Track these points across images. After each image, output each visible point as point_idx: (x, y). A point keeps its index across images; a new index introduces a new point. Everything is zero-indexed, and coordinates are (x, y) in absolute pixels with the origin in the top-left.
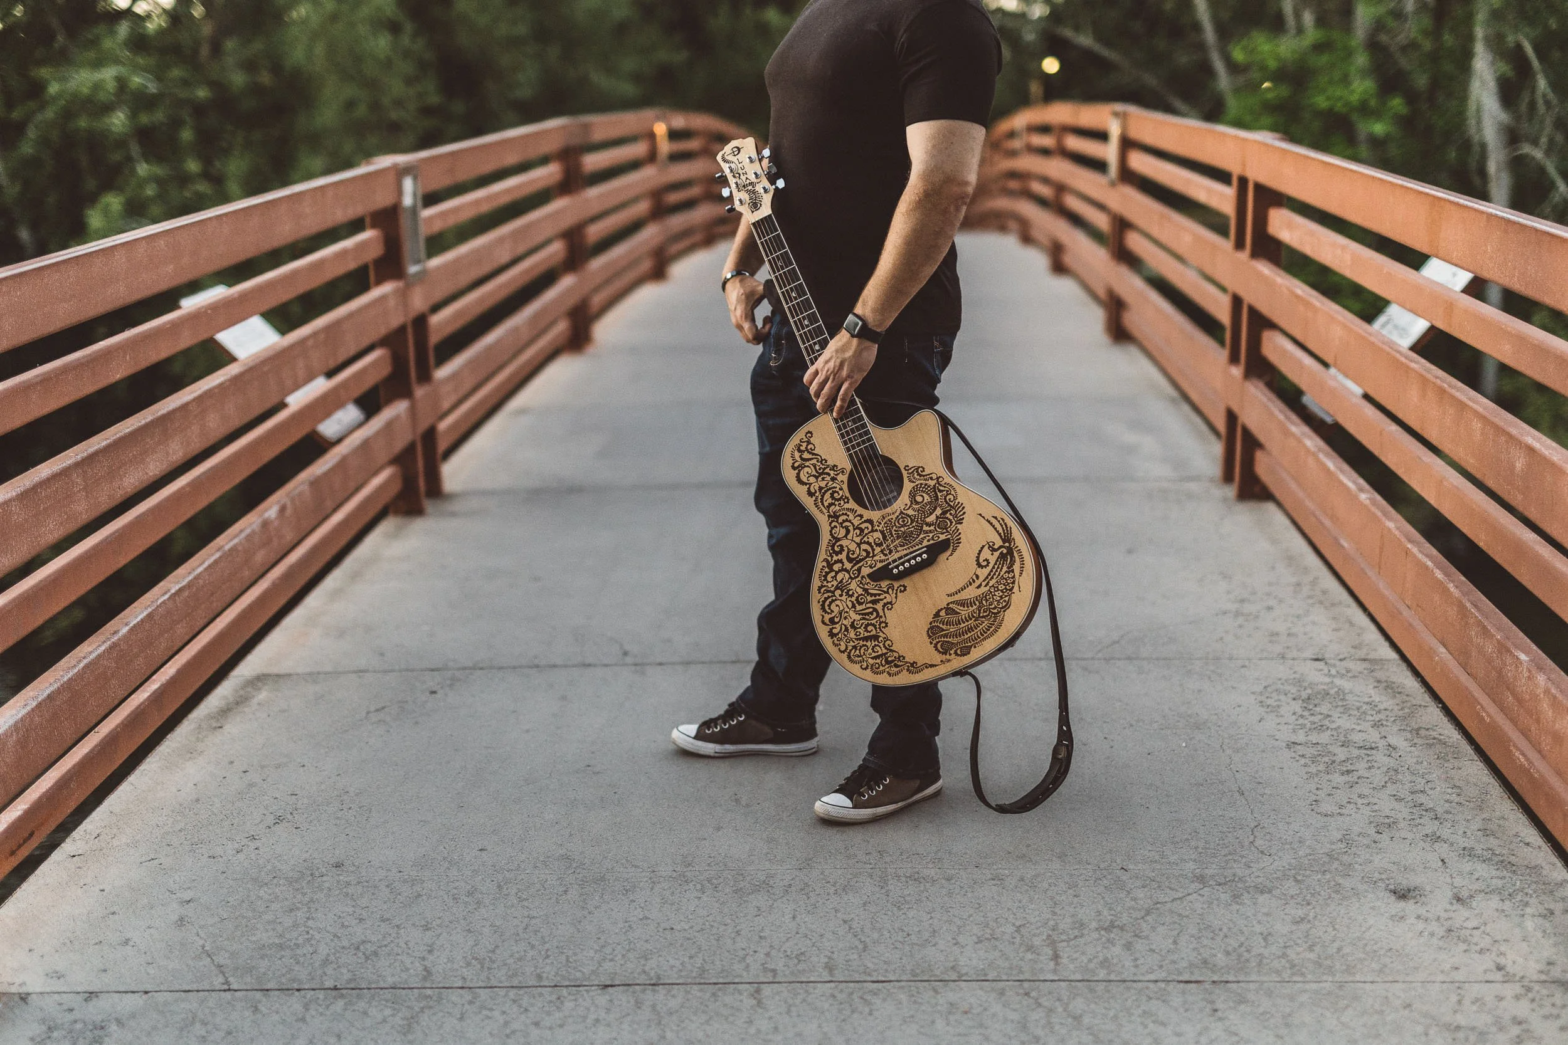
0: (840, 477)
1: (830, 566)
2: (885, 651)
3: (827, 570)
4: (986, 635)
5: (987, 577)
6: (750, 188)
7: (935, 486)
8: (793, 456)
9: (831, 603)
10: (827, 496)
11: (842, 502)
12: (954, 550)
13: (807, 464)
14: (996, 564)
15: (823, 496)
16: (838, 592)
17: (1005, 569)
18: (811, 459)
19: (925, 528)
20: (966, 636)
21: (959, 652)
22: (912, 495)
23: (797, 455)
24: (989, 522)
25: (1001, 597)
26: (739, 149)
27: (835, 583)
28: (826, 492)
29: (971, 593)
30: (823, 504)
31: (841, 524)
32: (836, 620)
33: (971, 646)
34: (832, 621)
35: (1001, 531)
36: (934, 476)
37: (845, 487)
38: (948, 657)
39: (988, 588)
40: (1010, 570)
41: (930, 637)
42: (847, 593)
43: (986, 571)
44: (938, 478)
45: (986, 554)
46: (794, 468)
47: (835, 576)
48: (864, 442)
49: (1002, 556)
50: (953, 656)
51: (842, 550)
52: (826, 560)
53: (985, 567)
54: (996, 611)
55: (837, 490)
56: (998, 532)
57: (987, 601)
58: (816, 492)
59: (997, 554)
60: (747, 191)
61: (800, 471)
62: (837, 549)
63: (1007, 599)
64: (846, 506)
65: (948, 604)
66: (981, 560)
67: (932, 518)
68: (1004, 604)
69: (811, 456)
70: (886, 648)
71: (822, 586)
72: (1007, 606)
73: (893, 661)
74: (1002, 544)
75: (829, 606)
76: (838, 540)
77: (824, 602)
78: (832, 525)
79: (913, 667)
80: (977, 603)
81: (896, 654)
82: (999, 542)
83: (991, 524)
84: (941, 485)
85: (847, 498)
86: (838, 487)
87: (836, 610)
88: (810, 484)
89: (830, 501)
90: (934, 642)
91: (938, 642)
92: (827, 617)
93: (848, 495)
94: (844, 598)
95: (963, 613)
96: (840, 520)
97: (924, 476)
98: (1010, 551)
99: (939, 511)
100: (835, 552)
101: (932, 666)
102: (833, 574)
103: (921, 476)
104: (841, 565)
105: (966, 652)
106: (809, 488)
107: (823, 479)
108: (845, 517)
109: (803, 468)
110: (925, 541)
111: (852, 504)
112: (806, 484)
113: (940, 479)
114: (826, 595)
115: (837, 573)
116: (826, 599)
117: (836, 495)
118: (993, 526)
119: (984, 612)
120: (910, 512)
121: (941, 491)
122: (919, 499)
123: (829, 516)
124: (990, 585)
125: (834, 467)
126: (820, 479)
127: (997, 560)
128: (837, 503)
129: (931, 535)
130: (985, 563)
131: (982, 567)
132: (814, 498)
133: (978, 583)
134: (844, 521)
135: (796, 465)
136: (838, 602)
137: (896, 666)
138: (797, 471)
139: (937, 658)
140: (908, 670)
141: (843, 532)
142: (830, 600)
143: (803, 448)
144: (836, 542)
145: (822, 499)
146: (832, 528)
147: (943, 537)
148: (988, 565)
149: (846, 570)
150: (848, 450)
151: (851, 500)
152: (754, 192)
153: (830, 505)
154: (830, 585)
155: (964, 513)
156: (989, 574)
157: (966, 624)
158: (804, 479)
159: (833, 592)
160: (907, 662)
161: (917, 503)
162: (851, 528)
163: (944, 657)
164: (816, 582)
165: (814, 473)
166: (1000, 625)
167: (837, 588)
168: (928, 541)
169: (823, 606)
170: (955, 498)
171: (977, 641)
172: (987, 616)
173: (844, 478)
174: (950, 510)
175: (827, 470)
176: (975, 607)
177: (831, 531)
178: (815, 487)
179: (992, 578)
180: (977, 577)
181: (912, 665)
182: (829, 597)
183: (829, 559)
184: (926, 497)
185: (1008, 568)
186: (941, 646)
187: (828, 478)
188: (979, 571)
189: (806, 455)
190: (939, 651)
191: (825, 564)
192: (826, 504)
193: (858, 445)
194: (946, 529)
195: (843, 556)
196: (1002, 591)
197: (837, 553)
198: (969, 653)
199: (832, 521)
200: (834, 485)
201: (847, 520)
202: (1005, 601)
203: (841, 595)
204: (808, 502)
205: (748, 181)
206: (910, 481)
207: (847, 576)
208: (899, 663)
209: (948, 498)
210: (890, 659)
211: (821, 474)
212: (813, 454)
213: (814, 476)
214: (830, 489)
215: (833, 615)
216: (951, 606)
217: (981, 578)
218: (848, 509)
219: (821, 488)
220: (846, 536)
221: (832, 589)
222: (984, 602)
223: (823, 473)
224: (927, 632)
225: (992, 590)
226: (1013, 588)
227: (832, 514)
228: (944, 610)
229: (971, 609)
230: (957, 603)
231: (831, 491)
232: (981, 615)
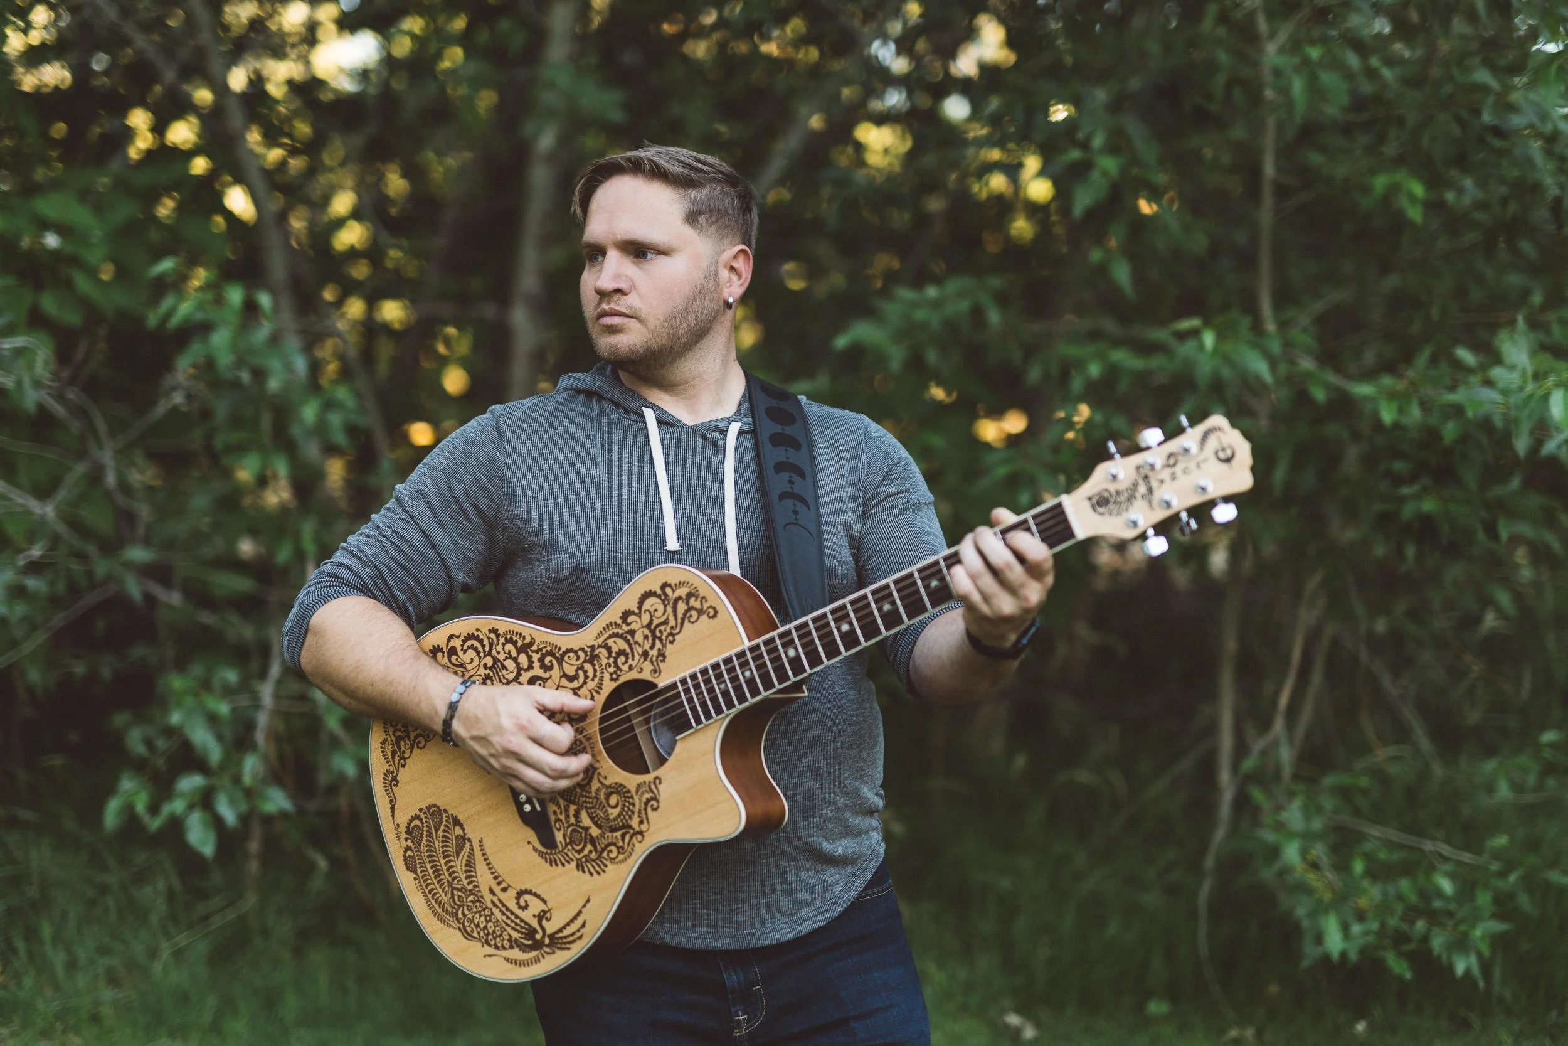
0: (647, 666)
1: (524, 649)
2: (412, 736)
3: (520, 643)
4: (430, 895)
5: (504, 905)
6: (1142, 489)
7: (630, 827)
8: (681, 584)
9: (476, 649)
10: (622, 644)
11: (612, 670)
12: (541, 854)
13: (669, 609)
14: (522, 920)
15: (621, 636)
16: (489, 661)
17: (515, 935)
18: (676, 619)
19: (573, 808)
20: (429, 866)
21: (409, 853)
22: (619, 789)
23: (682, 592)
24: (579, 913)
25: (477, 926)
26: (1228, 460)
27: (501, 657)
28: (628, 642)
29: (484, 878)
30: (610, 637)
31: (582, 668)
32: (454, 658)
33: (416, 873)
34: (453, 651)
35: (566, 932)
36: (644, 827)
37: (634, 675)
38: (404, 836)
39: (490, 905)
40: (514, 944)
41: (429, 808)
42: (488, 677)
43: (512, 904)
44: (641, 833)
45: (536, 906)
46: (664, 586)
47: (511, 658)
48: (694, 710)
49: (531, 933)
50: (404, 844)
51: (547, 668)
52: (531, 644)
53: (518, 903)
54: (460, 915)
55: (630, 661)
56: (564, 927)
57: (473, 902)
58: (628, 624)
59: (534, 923)
60: (1135, 485)
61: (659, 596)
62: (548, 659)
63: (475, 934)
64: (607, 676)
65: (469, 840)
66: (527, 897)
67: (586, 821)
68: (469, 929)
69: (680, 615)
70: (416, 738)
71: (498, 636)
72: (467, 935)
73: (400, 748)
74: (549, 932)
75: (472, 647)
76: (560, 661)
77: (477, 638)
78: (581, 654)
79: (392, 780)
80: (470, 887)
81: (407, 755)
82: (551, 927)
83: (575, 918)
84: (631, 837)
85: (617, 679)
86: (634, 664)
87: (466, 658)
88: (639, 615)
89: (615, 649)
90: (422, 816)
91: (421, 820)
92: (456, 643)
93: (622, 680)
94: (482, 671)
95: (458, 863)
96: (587, 666)
97: (646, 809)
98: (537, 945)
99: (595, 831)
100: (543, 656)
101: (393, 809)
102: (514, 654)
103: (646, 804)
104: (525, 666)
105: (410, 864)
106: (633, 613)
107: (646, 637)
108: (591, 674)
109: (663, 601)
110: (555, 808)
111: (609, 687)
112: (640, 608)
113: (639, 837)
114: (486, 642)
115: (515, 660)
116: (481, 641)
117: (622, 659)
118: (572, 921)
119: (459, 897)
120: (595, 785)
121: (623, 837)
122: (613, 800)
123: (592, 647)
125: (662, 655)
126: (647, 632)
127: (526, 923)
128: (611, 660)
129: (562, 817)
130: (522, 903)
131: (518, 897)
132: (619, 621)
133: (497, 889)
134: (585, 672)
135: (668, 590)
136: (476, 659)
137: (393, 754)
138: (659, 591)
139: (403, 819)
140: (388, 771)
141: (570, 671)
142: (480, 649)
143: (692, 601)
144: (557, 659)
145: (617, 635)
146: (576, 652)
147: (559, 836)
148: (520, 907)
149: (519, 675)
150: (684, 681)
151: (614, 685)
152: (1131, 498)
153: (609, 649)
154: (500, 648)
155: (591, 874)
156: (508, 909)
157: (445, 868)
158: (647, 605)
159: (490, 654)
160: (398, 771)
161: (608, 796)
162: (575, 684)
163: (403, 829)
164: (503, 624)
165: (656, 622)
166: (442, 920)
167: (495, 660)
168: (555, 813)
169: (470, 637)
170: (612, 860)
171: (422, 882)
172: (454, 901)
173: (646, 675)
174: (596, 851)
175: (658, 645)
176: (465, 882)
177: (571, 650)
178: (635, 623)
179: (503, 914)
180: (504, 890)
181: (395, 779)
182: (483, 646)
183: (534, 648)
184: (615, 812)
185: (516, 940)
186: (416, 826)
187: (647, 646)
188: (512, 893)
189: (682, 607)
190: (411, 821)
191: (528, 640)
192: (610, 642)
193: (690, 700)
194: (572, 842)
195: (537, 671)
196: (485, 927)
197: (541, 660)
198: (408, 869)
199: (585, 652)
200: (637, 657)
201: (586, 677)
202: (472, 931)
203: (485, 666)
204: (611, 613)
205: (1154, 484)
206: (639, 786)
207: (511, 677)
208: (397, 758)
209: (613, 848)
210: (402, 743)
211: (653, 632)
212: (683, 620)
213: (651, 622)
214: (632, 649)
215: (460, 653)
216: (468, 844)
217: (502, 896)
218: (602, 679)
219: (632, 633)
220: (565, 675)
221: (494, 652)
222: (471, 898)
223: (654, 637)
224: (434, 806)
225: (487, 912)
226: (490, 945)
227: (596, 652)
228: (462, 833)
229: (463, 876)
230: (471, 854)
231: (628, 650)
232: (455, 892)
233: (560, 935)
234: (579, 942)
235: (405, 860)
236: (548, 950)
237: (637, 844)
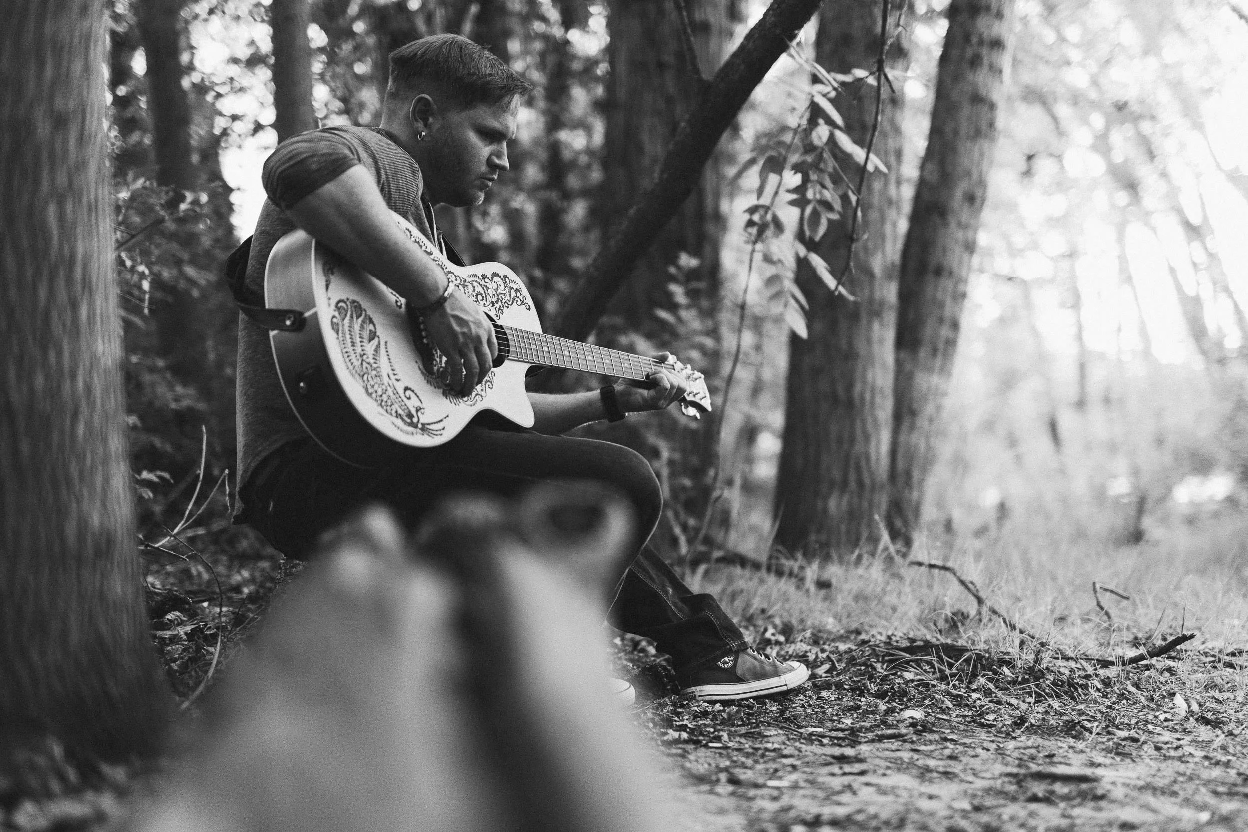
0: (493, 311)
5: (395, 390)
8: (513, 282)
10: (481, 290)
12: (422, 373)
13: (507, 290)
14: (406, 405)
15: (481, 285)
17: (400, 411)
18: (510, 297)
20: (348, 336)
21: (335, 320)
23: (515, 287)
24: (441, 421)
25: (376, 392)
28: (484, 291)
29: (385, 365)
30: (475, 281)
33: (338, 335)
35: (431, 427)
36: (483, 394)
38: (333, 307)
39: (387, 384)
40: (398, 415)
41: (353, 301)
43: (401, 392)
44: (481, 396)
45: (415, 401)
46: (505, 277)
49: (410, 416)
50: (333, 312)
53: (405, 394)
54: (365, 379)
55: (485, 302)
56: (431, 424)
57: (376, 376)
58: (485, 282)
59: (414, 412)
61: (502, 280)
63: (374, 397)
65: (378, 337)
66: (411, 393)
68: (370, 391)
69: (512, 297)
72: (368, 394)
74: (422, 421)
79: (329, 268)
80: (375, 366)
82: (424, 419)
83: (439, 422)
86: (486, 304)
88: (491, 282)
89: (477, 290)
90: (348, 303)
91: (347, 305)
95: (369, 347)
98: (414, 425)
101: (327, 285)
105: (335, 327)
106: (488, 278)
107: (494, 295)
109: (504, 284)
112: (492, 277)
113: (480, 398)
117: (481, 297)
118: (436, 422)
119: (367, 368)
123: (465, 280)
124: (389, 388)
125: (502, 312)
126: (495, 293)
127: (408, 408)
128: (475, 294)
130: (408, 395)
131: (405, 390)
132: (481, 277)
133: (392, 377)
135: (507, 280)
138: (503, 277)
139: (333, 295)
143: (518, 294)
145: (479, 283)
146: (456, 276)
148: (406, 397)
153: (474, 287)
155: (451, 402)
156: (398, 393)
158: (496, 279)
165: (499, 291)
166: (352, 375)
170: (463, 402)
171: (342, 344)
172: (362, 368)
175: (500, 303)
176: (372, 361)
178: (489, 284)
179: (394, 394)
180: (398, 380)
185: (400, 415)
186: (343, 306)
187: (494, 300)
188: (402, 385)
189: (513, 293)
190: (340, 302)
192: (475, 284)
196: (381, 396)
198: (333, 329)
199: (461, 280)
200: (488, 302)
202: (372, 393)
204: (478, 270)
211: (498, 296)
213: (497, 289)
214: (486, 296)
216: (377, 339)
217: (396, 384)
219: (488, 288)
222: (374, 373)
223: (498, 299)
224: (358, 303)
225: (384, 387)
226: (382, 407)
227: (467, 284)
228: (373, 329)
229: (371, 357)
230: (378, 346)
231: (484, 295)
232: (364, 363)
233: (428, 426)
234: (439, 437)
235: (332, 323)
236: (420, 431)
237: (479, 402)
